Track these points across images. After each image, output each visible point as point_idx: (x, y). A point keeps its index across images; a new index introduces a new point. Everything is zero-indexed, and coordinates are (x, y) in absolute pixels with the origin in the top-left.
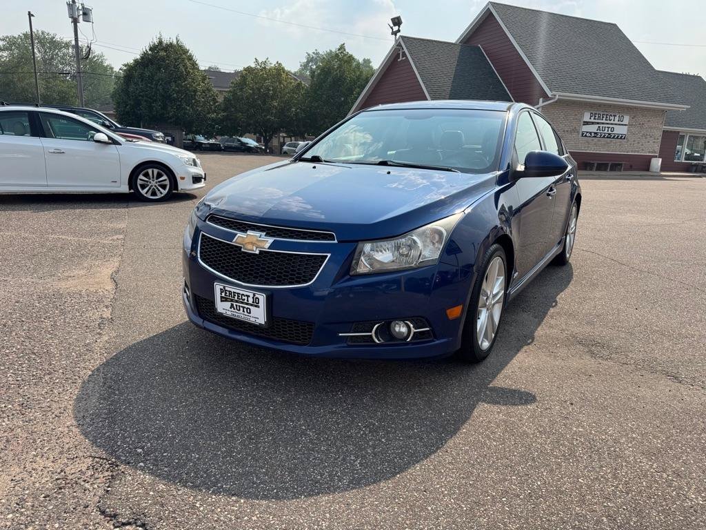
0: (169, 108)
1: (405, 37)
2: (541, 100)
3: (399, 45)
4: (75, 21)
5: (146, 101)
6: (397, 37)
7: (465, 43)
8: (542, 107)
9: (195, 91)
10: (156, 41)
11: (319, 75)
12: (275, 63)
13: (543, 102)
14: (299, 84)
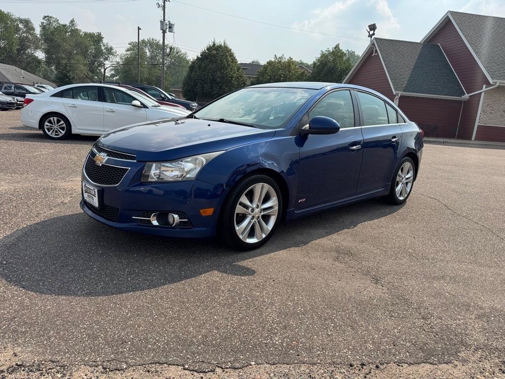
0: (215, 88)
1: (378, 39)
2: (484, 86)
3: (373, 44)
4: (164, 32)
5: (200, 83)
6: (372, 38)
7: (428, 42)
8: (485, 91)
9: (232, 77)
10: (211, 44)
11: (319, 66)
12: (288, 58)
13: (486, 87)
14: (303, 73)
